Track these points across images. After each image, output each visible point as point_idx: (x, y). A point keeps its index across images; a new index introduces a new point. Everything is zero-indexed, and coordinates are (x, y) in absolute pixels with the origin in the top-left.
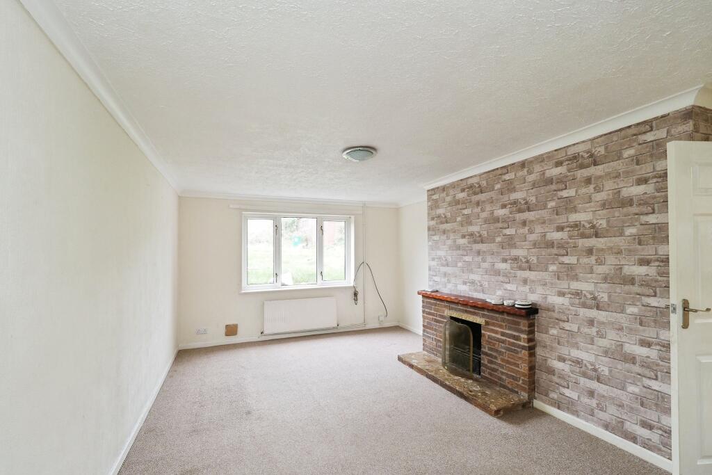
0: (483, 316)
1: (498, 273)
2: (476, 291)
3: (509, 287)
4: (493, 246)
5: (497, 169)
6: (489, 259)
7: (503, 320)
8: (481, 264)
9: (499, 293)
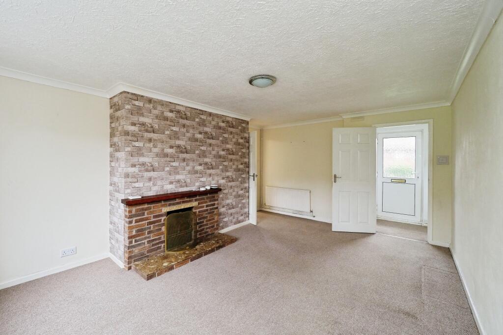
0: (196, 200)
1: (196, 172)
2: (181, 186)
3: (202, 179)
4: (194, 156)
5: (198, 109)
6: (191, 164)
7: (207, 198)
8: (186, 167)
9: (197, 184)
